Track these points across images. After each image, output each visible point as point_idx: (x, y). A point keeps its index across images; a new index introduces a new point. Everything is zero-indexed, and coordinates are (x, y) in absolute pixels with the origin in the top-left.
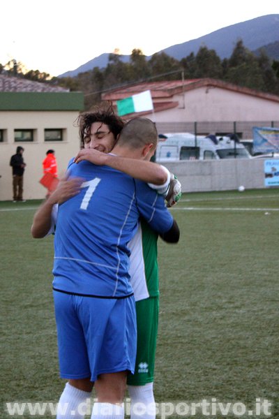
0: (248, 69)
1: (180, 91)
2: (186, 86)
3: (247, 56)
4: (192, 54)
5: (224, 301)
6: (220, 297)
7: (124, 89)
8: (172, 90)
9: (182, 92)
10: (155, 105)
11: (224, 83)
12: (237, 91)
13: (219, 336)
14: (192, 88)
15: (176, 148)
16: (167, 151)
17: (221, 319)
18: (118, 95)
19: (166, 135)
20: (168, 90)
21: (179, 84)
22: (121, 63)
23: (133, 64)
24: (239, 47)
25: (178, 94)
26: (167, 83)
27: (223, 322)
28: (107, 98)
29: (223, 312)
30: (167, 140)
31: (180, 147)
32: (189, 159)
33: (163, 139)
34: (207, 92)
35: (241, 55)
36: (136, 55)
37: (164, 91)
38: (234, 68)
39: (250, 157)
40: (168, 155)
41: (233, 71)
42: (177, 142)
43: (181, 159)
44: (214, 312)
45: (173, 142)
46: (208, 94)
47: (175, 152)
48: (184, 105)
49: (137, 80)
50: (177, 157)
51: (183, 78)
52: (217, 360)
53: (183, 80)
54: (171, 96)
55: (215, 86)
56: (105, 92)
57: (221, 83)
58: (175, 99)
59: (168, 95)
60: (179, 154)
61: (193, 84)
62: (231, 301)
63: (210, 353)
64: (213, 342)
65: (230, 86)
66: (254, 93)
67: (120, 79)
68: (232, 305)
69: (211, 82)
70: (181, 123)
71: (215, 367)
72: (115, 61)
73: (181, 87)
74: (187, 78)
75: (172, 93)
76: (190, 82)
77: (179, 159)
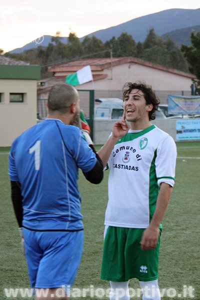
0: (158, 50)
1: (109, 66)
2: (113, 62)
3: (157, 41)
4: (114, 38)
5: (172, 224)
6: (168, 222)
7: (66, 63)
8: (103, 65)
9: (110, 67)
10: (94, 76)
11: (143, 61)
12: (153, 68)
13: (177, 250)
14: (118, 64)
15: (109, 110)
16: (102, 112)
17: (174, 237)
18: (61, 68)
19: (101, 99)
20: (100, 65)
21: (108, 61)
22: (60, 44)
23: (70, 44)
24: (151, 34)
25: (107, 68)
26: (98, 59)
27: (175, 239)
28: (53, 70)
29: (174, 233)
30: (102, 104)
31: (111, 110)
32: (118, 118)
33: (98, 103)
34: (129, 68)
35: (153, 40)
36: (72, 37)
37: (97, 66)
38: (148, 50)
39: (165, 118)
40: (103, 115)
41: (146, 52)
42: (110, 106)
43: (112, 118)
44: (167, 233)
45: (106, 105)
46: (130, 69)
47: (108, 113)
48: (112, 77)
49: (74, 57)
50: (109, 117)
51: (112, 56)
52: (181, 266)
53: (112, 58)
54: (102, 70)
55: (136, 63)
56: (51, 66)
57: (140, 60)
58: (105, 72)
59: (99, 69)
60: (111, 115)
61: (119, 61)
62: (178, 224)
63: (174, 261)
64: (173, 254)
65: (147, 63)
66: (165, 69)
67: (61, 56)
68: (179, 228)
69: (132, 60)
70: (109, 91)
71: (181, 271)
72: (56, 42)
73: (110, 63)
74: (114, 56)
75: (102, 68)
76: (116, 59)
77: (110, 118)
